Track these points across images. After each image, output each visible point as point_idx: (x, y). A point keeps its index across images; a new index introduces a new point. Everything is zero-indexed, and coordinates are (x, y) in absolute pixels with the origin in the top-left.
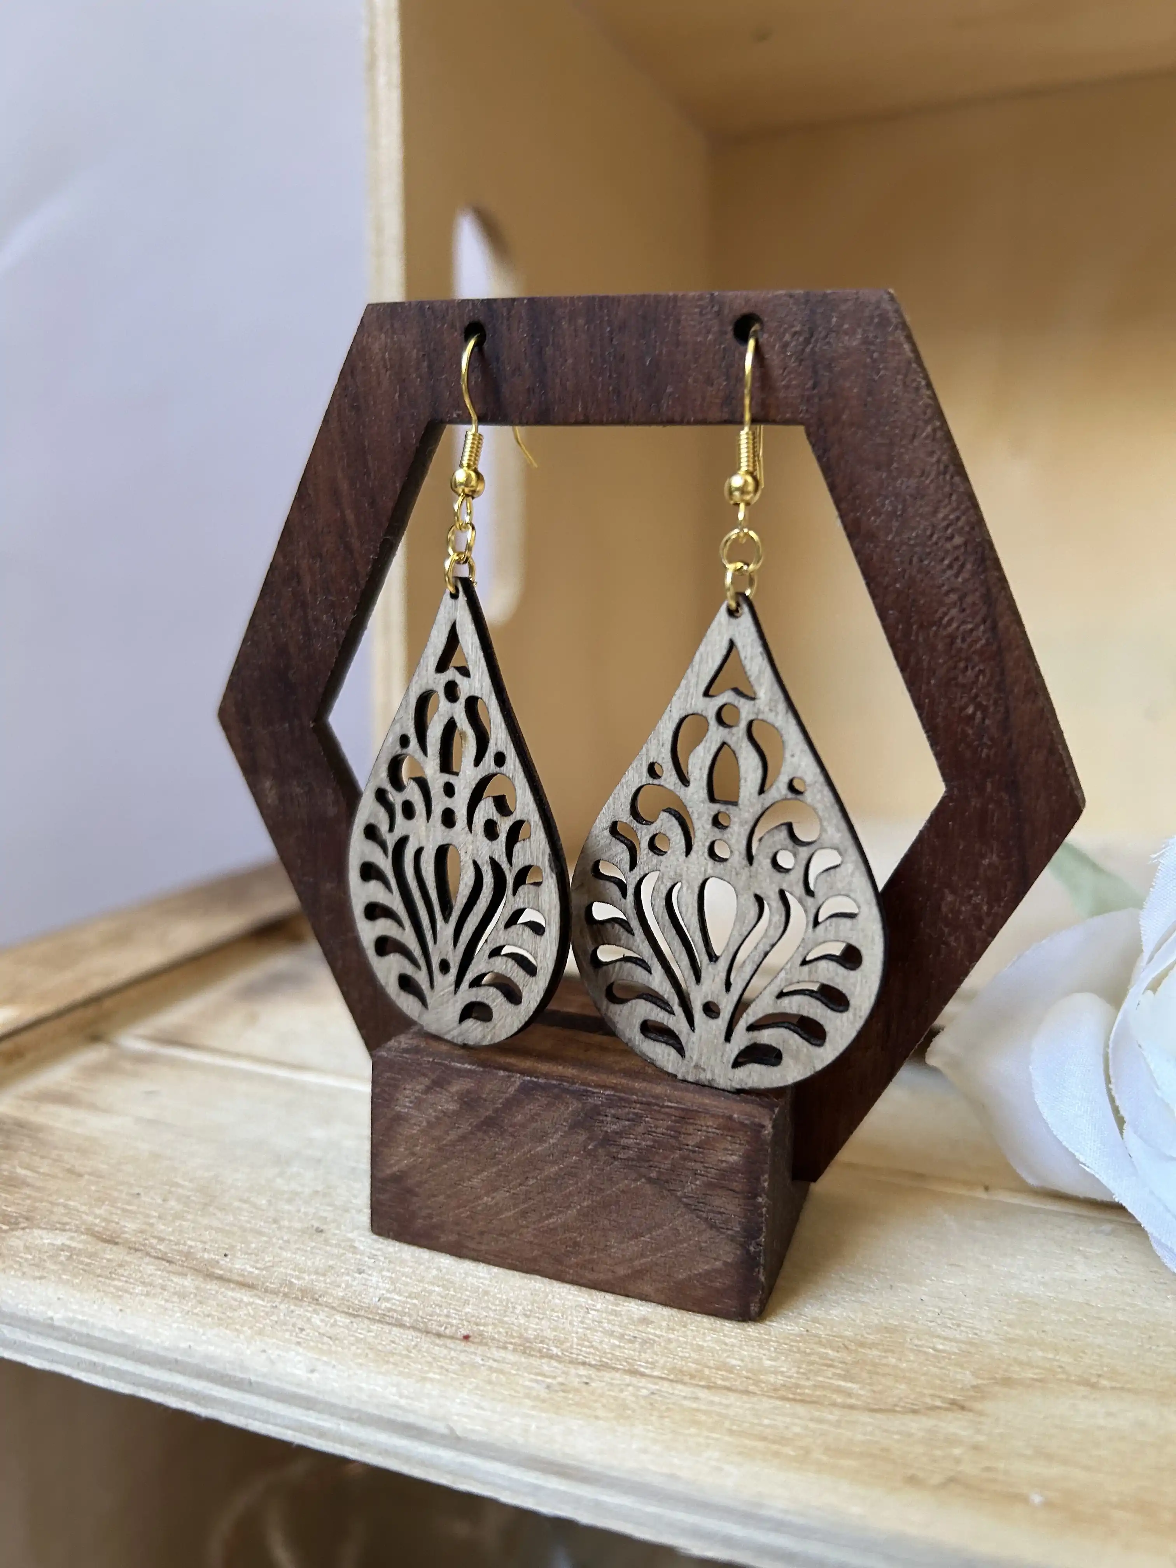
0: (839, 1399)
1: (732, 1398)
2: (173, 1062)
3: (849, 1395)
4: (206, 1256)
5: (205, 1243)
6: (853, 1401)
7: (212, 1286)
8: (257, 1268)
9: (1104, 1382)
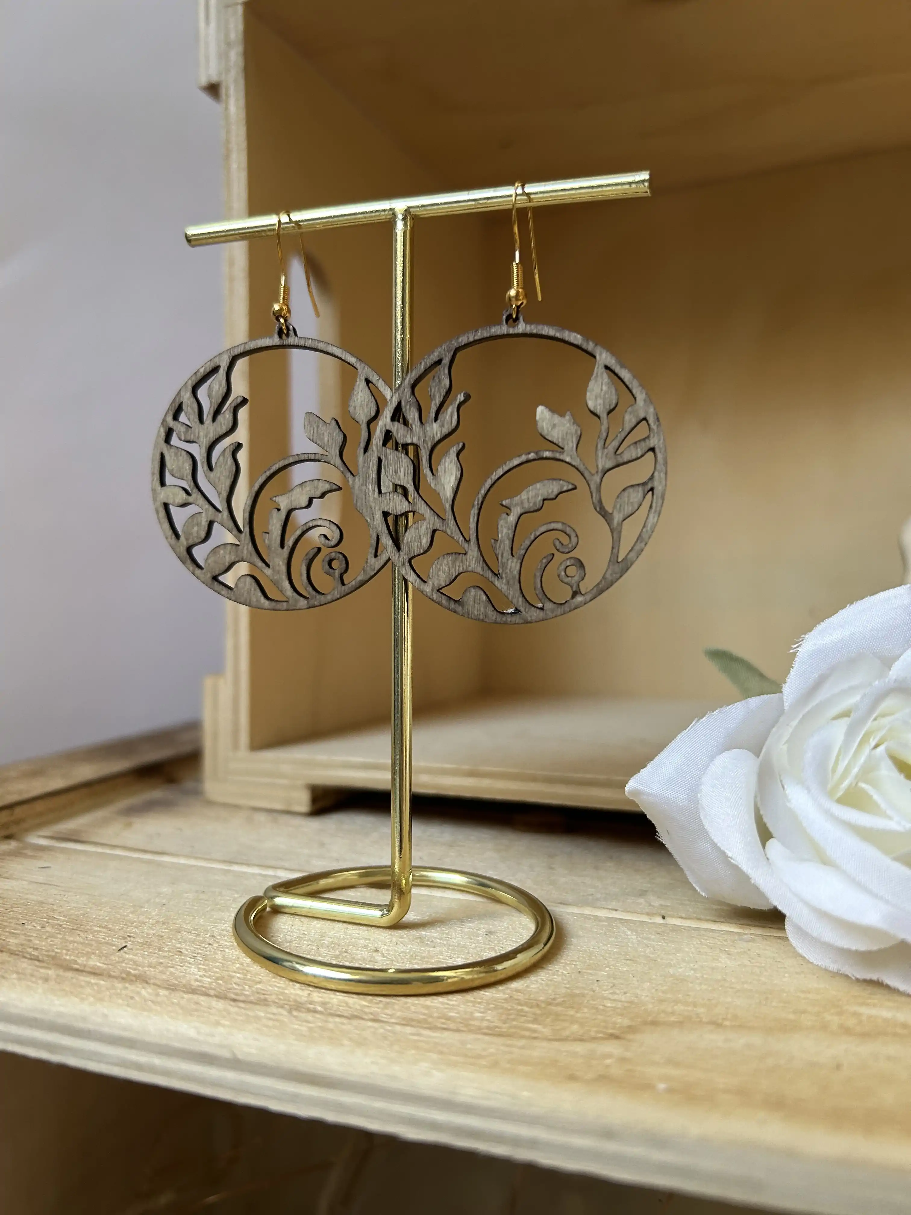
0: (527, 1033)
1: (446, 1034)
2: (63, 850)
3: (535, 1031)
4: (68, 958)
5: (69, 950)
6: (535, 1035)
7: (69, 974)
8: (105, 964)
9: (727, 1023)
